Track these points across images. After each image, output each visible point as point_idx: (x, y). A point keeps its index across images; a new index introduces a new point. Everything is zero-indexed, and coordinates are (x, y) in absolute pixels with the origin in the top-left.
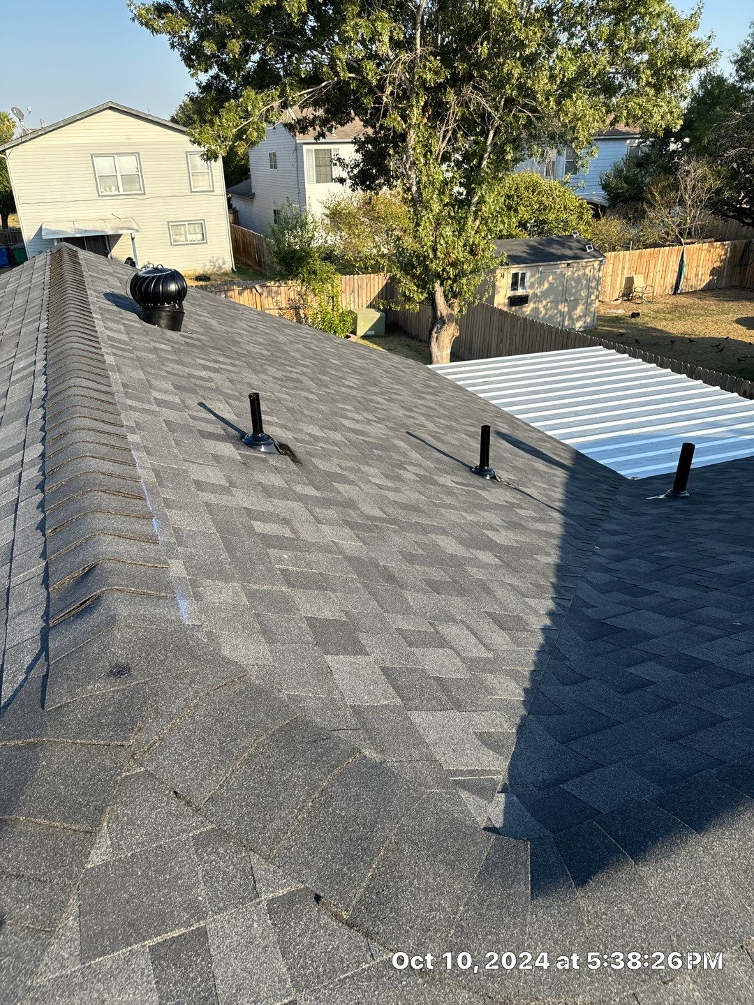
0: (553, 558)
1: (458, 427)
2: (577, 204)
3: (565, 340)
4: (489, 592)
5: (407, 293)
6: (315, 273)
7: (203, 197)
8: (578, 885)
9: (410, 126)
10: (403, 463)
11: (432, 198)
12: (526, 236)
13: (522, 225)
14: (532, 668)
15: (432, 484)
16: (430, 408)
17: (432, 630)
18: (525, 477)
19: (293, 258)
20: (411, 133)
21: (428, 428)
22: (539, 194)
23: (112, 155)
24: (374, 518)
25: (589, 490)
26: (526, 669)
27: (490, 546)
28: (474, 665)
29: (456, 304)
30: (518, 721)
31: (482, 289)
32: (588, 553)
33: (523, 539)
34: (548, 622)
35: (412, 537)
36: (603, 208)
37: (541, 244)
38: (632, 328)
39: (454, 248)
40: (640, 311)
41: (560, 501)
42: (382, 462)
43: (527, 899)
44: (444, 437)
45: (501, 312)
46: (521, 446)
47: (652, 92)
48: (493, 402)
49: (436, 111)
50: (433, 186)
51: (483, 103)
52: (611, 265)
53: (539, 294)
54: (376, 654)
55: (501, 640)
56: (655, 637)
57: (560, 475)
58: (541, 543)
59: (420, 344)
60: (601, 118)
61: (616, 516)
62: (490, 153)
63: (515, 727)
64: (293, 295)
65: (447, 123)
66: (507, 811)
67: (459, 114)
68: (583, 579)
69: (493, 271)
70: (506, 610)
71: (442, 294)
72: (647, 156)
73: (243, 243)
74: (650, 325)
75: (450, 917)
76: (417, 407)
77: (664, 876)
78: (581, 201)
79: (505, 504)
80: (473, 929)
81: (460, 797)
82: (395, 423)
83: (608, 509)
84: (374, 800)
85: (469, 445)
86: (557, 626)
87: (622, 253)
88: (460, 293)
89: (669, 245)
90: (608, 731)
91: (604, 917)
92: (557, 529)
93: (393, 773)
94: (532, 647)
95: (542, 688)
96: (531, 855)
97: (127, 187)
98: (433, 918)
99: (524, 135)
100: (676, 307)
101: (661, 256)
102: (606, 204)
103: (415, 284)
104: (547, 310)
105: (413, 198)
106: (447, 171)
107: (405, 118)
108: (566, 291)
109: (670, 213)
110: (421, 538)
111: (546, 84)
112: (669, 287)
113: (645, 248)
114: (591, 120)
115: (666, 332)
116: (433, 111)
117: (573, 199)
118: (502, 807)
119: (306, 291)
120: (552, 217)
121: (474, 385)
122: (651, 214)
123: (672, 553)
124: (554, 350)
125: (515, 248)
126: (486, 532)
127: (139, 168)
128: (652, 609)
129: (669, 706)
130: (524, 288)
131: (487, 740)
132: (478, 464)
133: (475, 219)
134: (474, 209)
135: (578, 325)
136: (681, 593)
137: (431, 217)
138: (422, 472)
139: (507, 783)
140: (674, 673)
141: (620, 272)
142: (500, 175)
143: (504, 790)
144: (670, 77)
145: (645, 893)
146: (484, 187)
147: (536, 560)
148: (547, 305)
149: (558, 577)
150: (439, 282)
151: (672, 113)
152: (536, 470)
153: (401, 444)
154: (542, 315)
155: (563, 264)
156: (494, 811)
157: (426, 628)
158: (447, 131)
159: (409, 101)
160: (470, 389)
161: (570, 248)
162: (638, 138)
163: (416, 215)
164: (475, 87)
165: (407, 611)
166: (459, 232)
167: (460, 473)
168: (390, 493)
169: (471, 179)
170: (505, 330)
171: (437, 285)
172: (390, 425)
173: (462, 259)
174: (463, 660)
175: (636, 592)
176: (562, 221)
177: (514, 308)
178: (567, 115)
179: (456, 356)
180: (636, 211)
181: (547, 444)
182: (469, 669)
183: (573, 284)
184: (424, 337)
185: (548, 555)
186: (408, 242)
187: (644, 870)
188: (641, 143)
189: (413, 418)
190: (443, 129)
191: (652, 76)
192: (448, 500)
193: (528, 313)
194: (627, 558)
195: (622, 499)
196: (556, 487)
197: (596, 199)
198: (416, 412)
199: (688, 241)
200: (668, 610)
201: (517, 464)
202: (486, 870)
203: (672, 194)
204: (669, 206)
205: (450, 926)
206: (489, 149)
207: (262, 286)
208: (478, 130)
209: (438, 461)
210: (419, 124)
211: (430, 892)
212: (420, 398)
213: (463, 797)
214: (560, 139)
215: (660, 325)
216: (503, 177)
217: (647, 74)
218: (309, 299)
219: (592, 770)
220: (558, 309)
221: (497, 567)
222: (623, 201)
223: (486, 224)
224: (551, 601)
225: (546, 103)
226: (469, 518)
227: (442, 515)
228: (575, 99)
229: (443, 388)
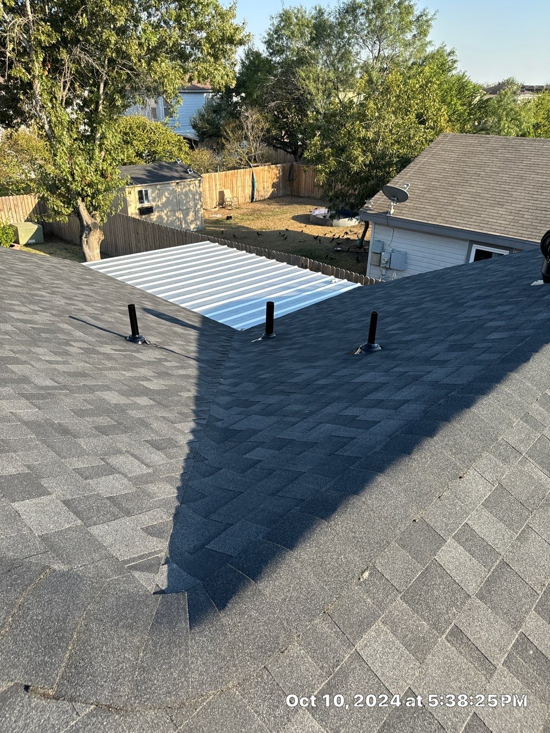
0: (192, 392)
1: (112, 308)
2: (176, 139)
3: (184, 238)
4: (147, 425)
5: (56, 208)
8: (221, 609)
9: (34, 77)
10: (68, 341)
11: (62, 134)
12: (143, 162)
13: (139, 155)
14: (182, 472)
15: (95, 354)
16: (88, 295)
17: (103, 463)
18: (169, 339)
20: (36, 82)
21: (87, 311)
22: (147, 131)
24: (46, 388)
25: (214, 342)
26: (177, 473)
27: (146, 392)
28: (138, 481)
29: (97, 215)
30: (173, 511)
31: (115, 204)
32: (216, 384)
33: (170, 383)
34: (191, 437)
35: (81, 396)
36: (195, 142)
37: (155, 169)
38: (228, 227)
39: (88, 173)
40: (232, 215)
41: (195, 352)
42: (50, 343)
43: (187, 632)
44: (101, 317)
45: (134, 219)
46: (163, 317)
47: (212, 60)
48: (138, 287)
49: (55, 67)
50: (62, 125)
51: (90, 61)
52: (208, 183)
53: (160, 205)
54: (58, 491)
55: (157, 458)
56: (260, 431)
57: (193, 334)
58: (183, 383)
59: (75, 247)
60: (180, 77)
61: (234, 357)
62: (104, 100)
63: (172, 515)
65: (65, 76)
66: (169, 576)
67: (73, 69)
68: (214, 402)
69: (123, 189)
70: (160, 436)
71: (85, 208)
72: (219, 105)
74: (239, 224)
75: (133, 664)
76: (77, 296)
77: (274, 585)
78: (179, 137)
79: (155, 360)
80: (151, 665)
81: (133, 577)
82: (59, 311)
83: (228, 353)
84: (64, 600)
85: (123, 320)
86: (198, 438)
87: (213, 174)
88: (99, 206)
89: (243, 168)
90: (235, 500)
91: (239, 624)
92: (193, 372)
93: (79, 575)
94: (181, 457)
95: (190, 483)
96: (188, 600)
98: (121, 669)
99: (128, 87)
100: (254, 211)
101: (239, 176)
102: (197, 139)
103: (61, 201)
104: (168, 217)
105: (47, 135)
106: (72, 113)
107: (28, 70)
108: (179, 203)
109: (240, 145)
110: (89, 396)
111: (137, 49)
112: (248, 197)
113: (228, 170)
114: (173, 78)
115: (251, 229)
116: (51, 65)
117: (173, 135)
118: (166, 574)
120: (160, 149)
121: (122, 275)
122: (228, 146)
123: (267, 375)
124: (178, 245)
125: (137, 172)
126: (142, 383)
128: (257, 414)
129: (271, 474)
130: (148, 201)
131: (151, 531)
132: (131, 333)
133: (101, 150)
134: (98, 143)
135: (192, 227)
136: (274, 399)
137: (65, 149)
138: (86, 346)
139: (168, 556)
140: (272, 451)
141: (214, 188)
142: (115, 117)
143: (167, 562)
144: (222, 50)
145: (263, 600)
146: (103, 126)
147: (181, 396)
148: (167, 213)
149: (197, 405)
150: (80, 199)
151: (228, 75)
152: (175, 333)
153: (66, 326)
154: (165, 220)
155: (173, 184)
156: (161, 579)
157: (97, 462)
158: (66, 82)
159: (29, 57)
160: (119, 279)
161: (176, 171)
162: (212, 93)
163: (52, 147)
164: (82, 49)
165: (82, 453)
166: (90, 161)
167: (117, 342)
168: (59, 366)
169: (93, 119)
170: (140, 233)
171: (79, 201)
172: (54, 312)
173: (96, 181)
174: (130, 479)
175: (248, 404)
176: (168, 152)
177: (144, 216)
178: (156, 73)
179: (104, 254)
180: (218, 144)
181: (182, 314)
182: (135, 484)
183: (184, 197)
184: (78, 242)
185: (189, 391)
186: (50, 169)
187: (261, 585)
188: (214, 96)
189: (74, 305)
190: (63, 80)
191: (210, 48)
192: (109, 364)
193: (155, 220)
194: (241, 383)
195: (235, 344)
196: (191, 343)
197: (190, 136)
198: (76, 300)
199: (255, 165)
200: (267, 412)
201: (162, 330)
202: (157, 622)
203: (240, 132)
204: (239, 140)
205: (135, 670)
206: (102, 97)
208: (91, 82)
209: (98, 335)
210: (42, 76)
211: (117, 651)
212: (78, 289)
213: (136, 576)
214: (155, 90)
215: (246, 224)
216: (117, 119)
217: (206, 47)
219: (225, 529)
220: (176, 216)
221: (152, 407)
222: (208, 137)
223: (110, 154)
224: (192, 422)
225: (139, 64)
226: (127, 375)
227: (106, 376)
228: (160, 62)
229: (98, 280)
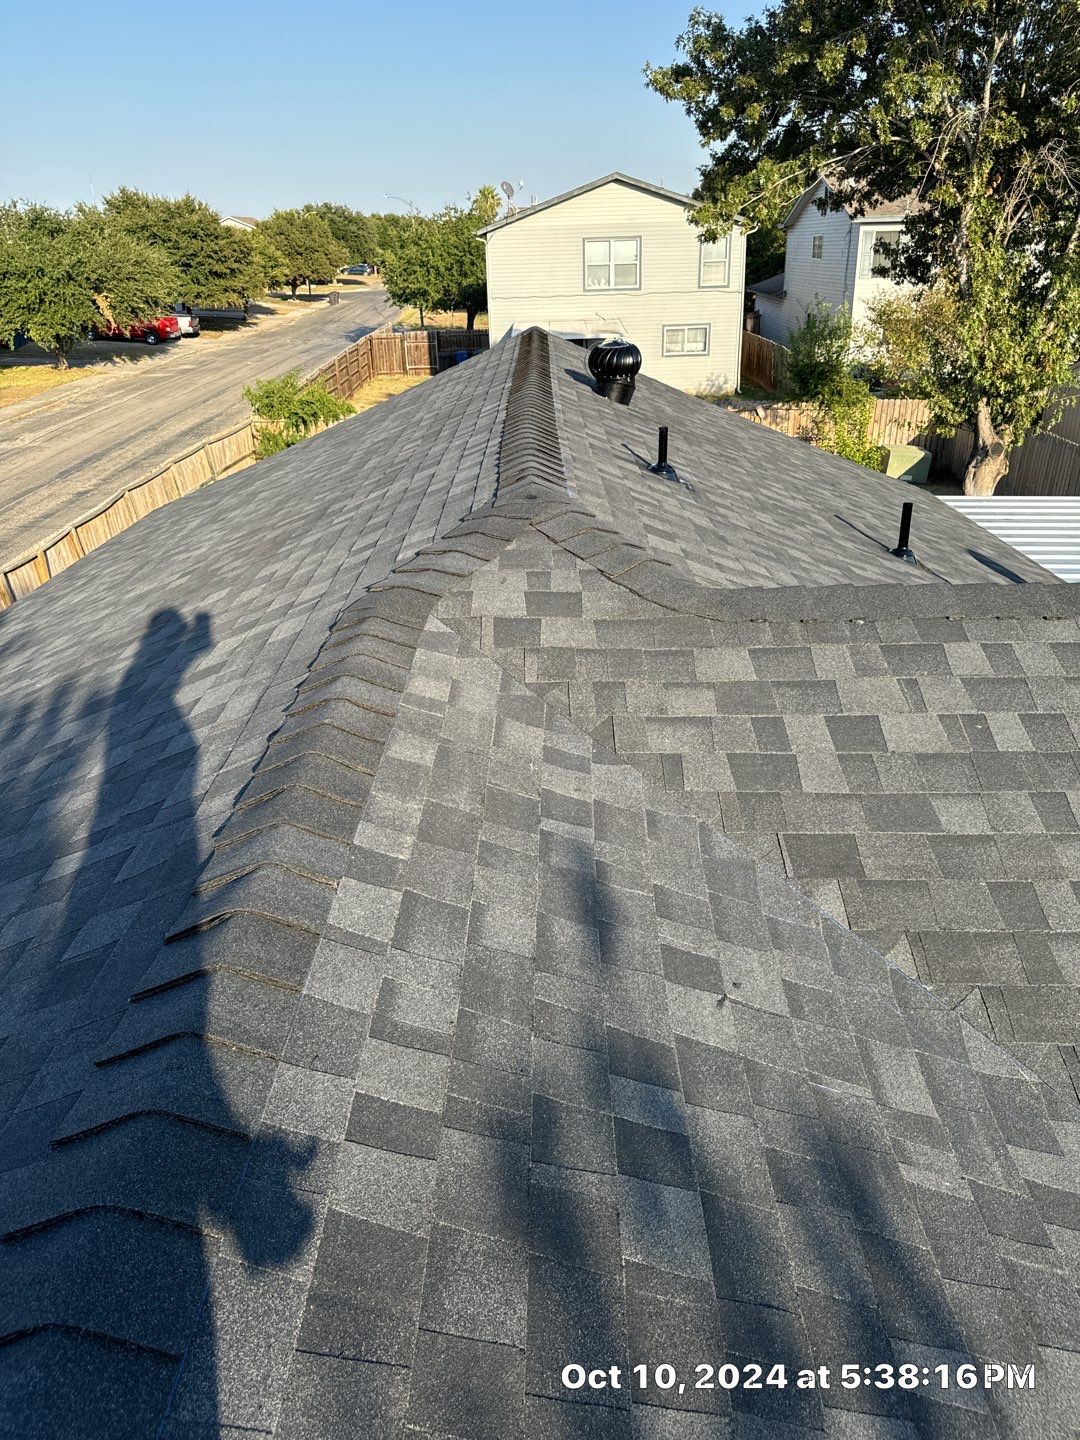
5: (939, 412)
6: (840, 393)
7: (714, 294)
9: (967, 199)
11: (982, 290)
19: (812, 373)
20: (968, 207)
23: (607, 240)
29: (1009, 432)
39: (1011, 357)
64: (805, 421)
67: (1037, 183)
71: (988, 416)
73: (759, 357)
88: (1014, 416)
97: (619, 280)
103: (951, 400)
105: (960, 291)
107: (961, 188)
116: (1001, 179)
119: (824, 417)
127: (639, 256)
133: (1049, 321)
134: (1049, 306)
137: (981, 316)
138: (822, 533)
150: (984, 399)
158: (1018, 205)
159: (967, 169)
166: (1020, 336)
171: (982, 404)
172: (819, 506)
173: (1022, 372)
190: (1013, 202)
207: (765, 409)
210: (980, 197)
218: (827, 428)
